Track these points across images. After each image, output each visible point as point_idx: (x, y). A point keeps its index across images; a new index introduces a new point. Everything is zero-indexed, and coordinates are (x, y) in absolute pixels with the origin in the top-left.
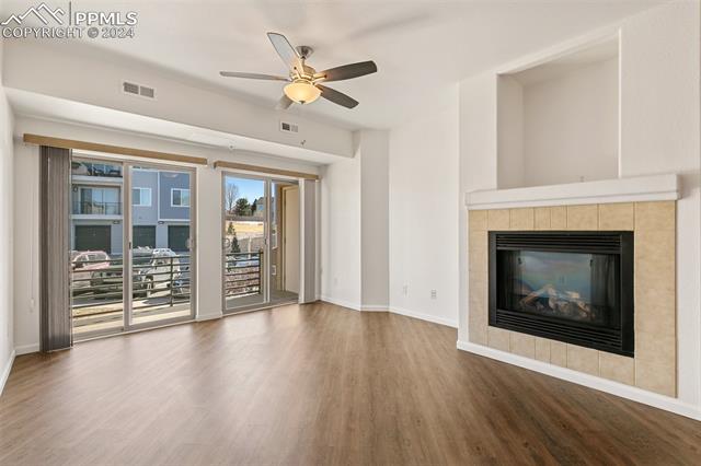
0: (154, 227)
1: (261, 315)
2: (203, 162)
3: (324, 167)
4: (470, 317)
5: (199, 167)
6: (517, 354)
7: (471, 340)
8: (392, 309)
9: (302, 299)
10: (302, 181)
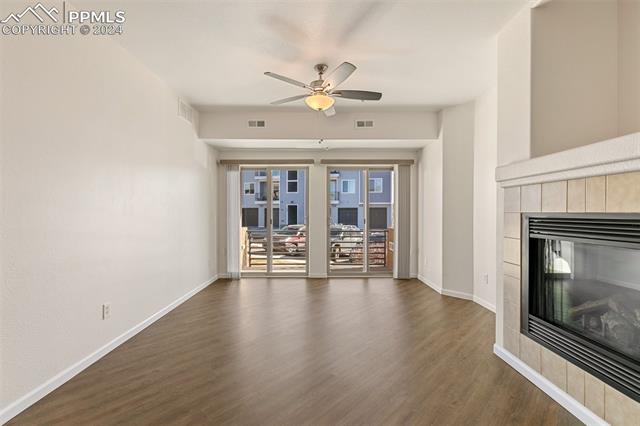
0: (356, 209)
1: (360, 282)
2: (312, 162)
3: (419, 151)
4: (505, 319)
5: (311, 166)
6: (547, 378)
7: (505, 347)
8: (476, 299)
9: (396, 276)
10: (396, 166)
